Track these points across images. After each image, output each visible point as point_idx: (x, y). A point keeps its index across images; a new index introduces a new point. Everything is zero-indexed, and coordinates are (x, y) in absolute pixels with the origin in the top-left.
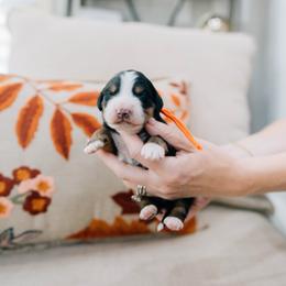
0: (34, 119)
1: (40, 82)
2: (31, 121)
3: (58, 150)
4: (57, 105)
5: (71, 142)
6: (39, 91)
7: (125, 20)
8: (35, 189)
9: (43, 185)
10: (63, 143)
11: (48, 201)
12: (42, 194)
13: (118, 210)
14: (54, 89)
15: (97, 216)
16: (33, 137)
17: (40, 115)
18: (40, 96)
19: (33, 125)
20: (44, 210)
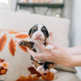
0: (4, 43)
1: (6, 31)
2: (2, 43)
3: (11, 53)
4: (11, 38)
5: (15, 51)
6: (6, 34)
7: (32, 13)
8: (2, 66)
9: (5, 65)
10: (13, 51)
11: (6, 70)
12: (5, 68)
13: (29, 73)
14: (11, 33)
15: (23, 75)
16: (3, 48)
17: (6, 41)
18: (6, 35)
19: (3, 44)
20: (5, 73)
